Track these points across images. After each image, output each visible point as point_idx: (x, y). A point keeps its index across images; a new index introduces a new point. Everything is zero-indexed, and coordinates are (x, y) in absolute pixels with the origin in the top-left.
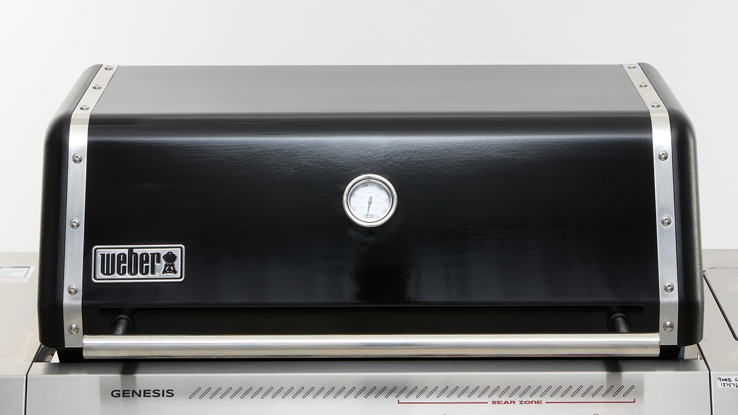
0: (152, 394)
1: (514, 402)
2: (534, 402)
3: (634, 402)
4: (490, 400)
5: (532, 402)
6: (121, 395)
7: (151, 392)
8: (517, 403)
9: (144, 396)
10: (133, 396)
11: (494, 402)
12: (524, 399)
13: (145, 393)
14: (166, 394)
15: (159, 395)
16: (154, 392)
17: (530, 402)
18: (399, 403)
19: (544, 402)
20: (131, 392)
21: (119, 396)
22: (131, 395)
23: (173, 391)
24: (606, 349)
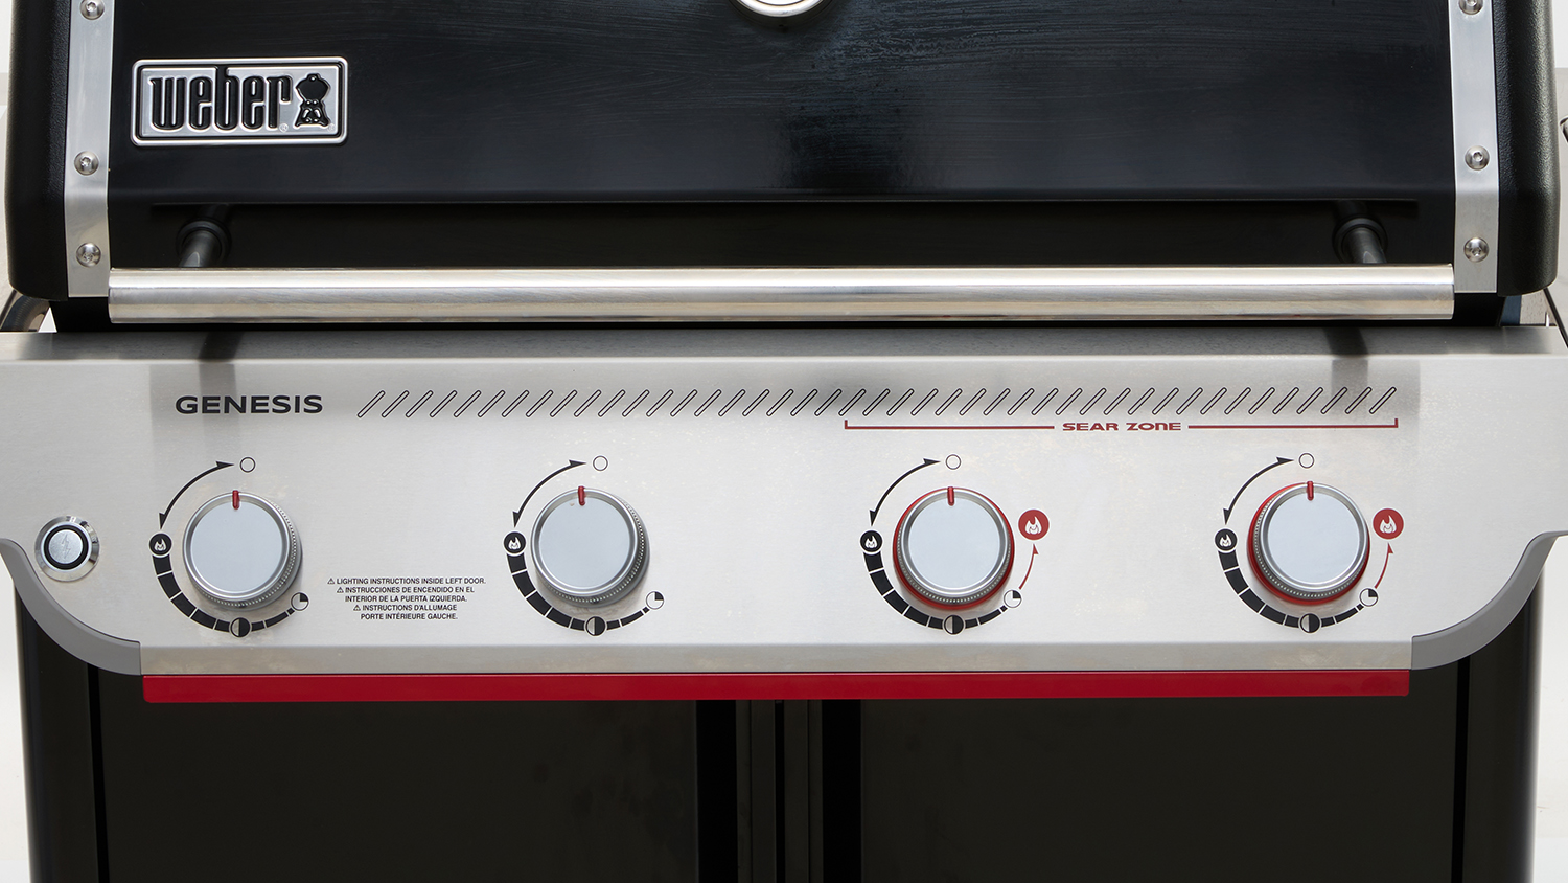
0: (271, 406)
1: (1115, 426)
2: (1161, 426)
3: (1396, 426)
4: (1058, 422)
5: (1157, 425)
6: (200, 408)
7: (270, 401)
8: (1122, 427)
9: (254, 411)
10: (227, 411)
11: (1068, 427)
12: (1138, 418)
13: (254, 404)
14: (303, 405)
15: (288, 408)
16: (275, 401)
17: (1152, 427)
18: (846, 427)
19: (1184, 427)
20: (222, 402)
21: (195, 411)
22: (222, 408)
23: (319, 398)
24: (1329, 303)
